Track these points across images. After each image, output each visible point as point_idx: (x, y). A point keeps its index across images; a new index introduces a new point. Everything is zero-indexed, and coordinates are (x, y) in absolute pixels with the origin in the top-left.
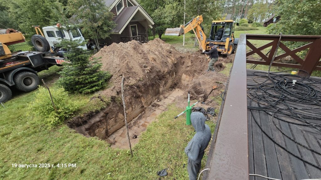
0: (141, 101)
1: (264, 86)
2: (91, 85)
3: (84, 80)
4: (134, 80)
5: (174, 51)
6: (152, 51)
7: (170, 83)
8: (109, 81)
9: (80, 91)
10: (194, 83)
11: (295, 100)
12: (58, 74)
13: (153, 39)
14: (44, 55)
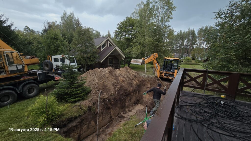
0: (110, 112)
1: (201, 104)
2: (75, 96)
3: (72, 92)
4: (107, 95)
5: (138, 76)
6: (122, 75)
7: (134, 99)
8: (89, 94)
9: (66, 100)
10: (152, 100)
11: (224, 116)
12: (54, 86)
13: (123, 67)
14: (48, 73)
